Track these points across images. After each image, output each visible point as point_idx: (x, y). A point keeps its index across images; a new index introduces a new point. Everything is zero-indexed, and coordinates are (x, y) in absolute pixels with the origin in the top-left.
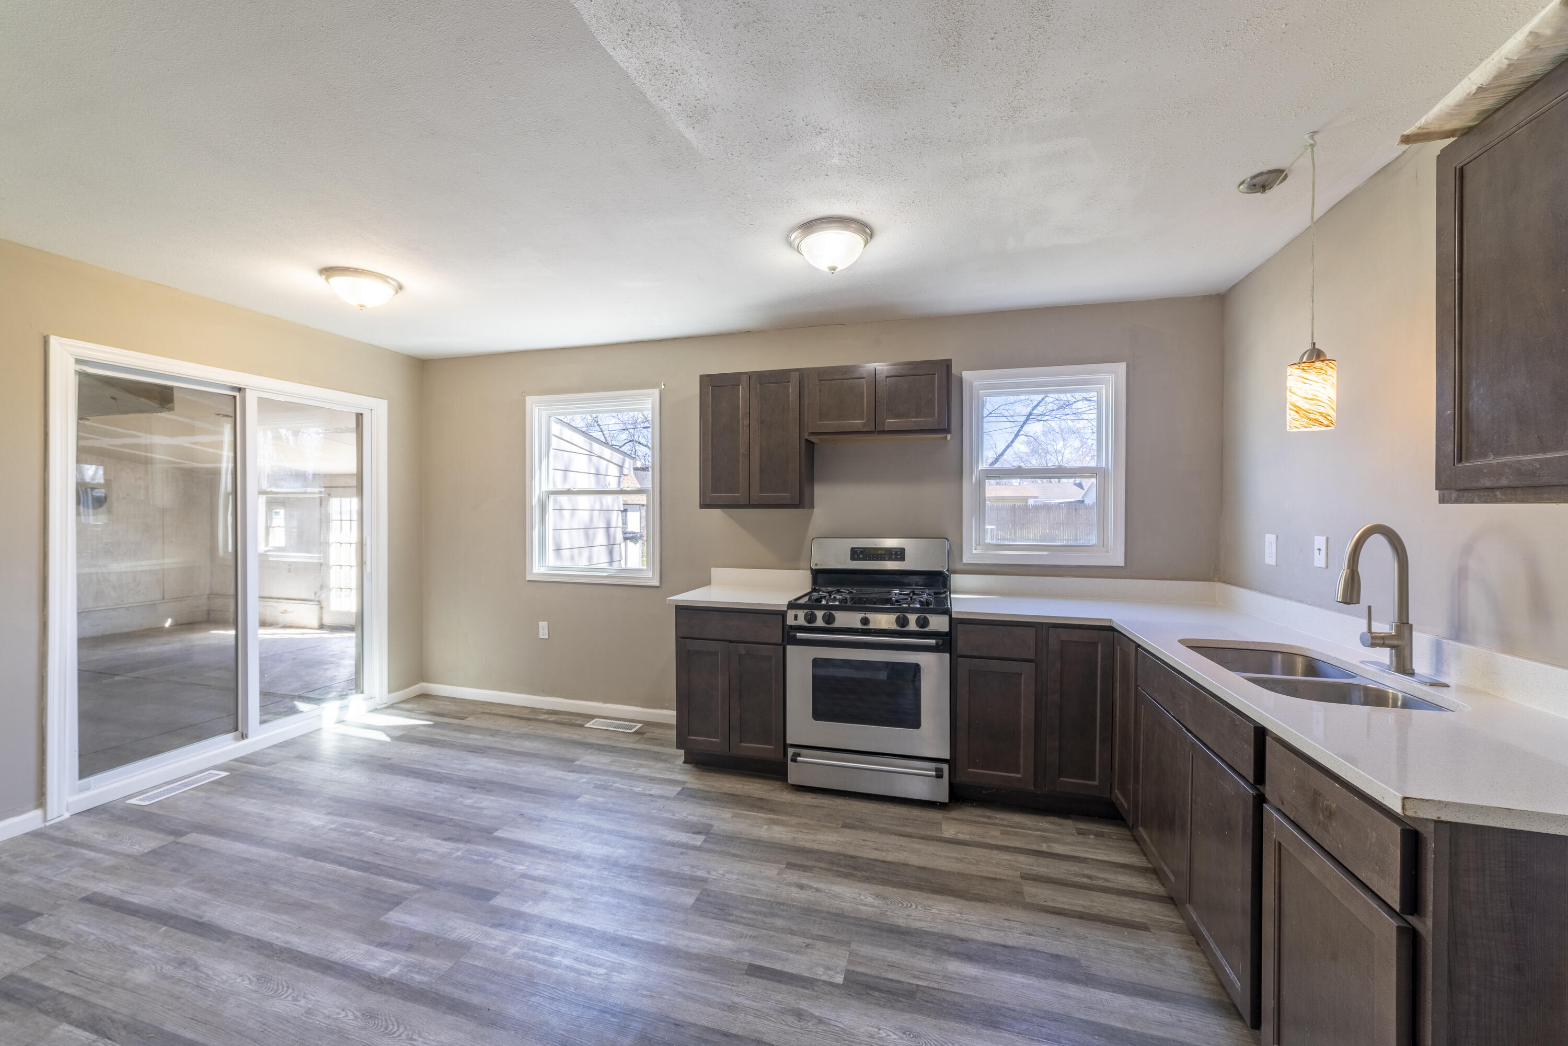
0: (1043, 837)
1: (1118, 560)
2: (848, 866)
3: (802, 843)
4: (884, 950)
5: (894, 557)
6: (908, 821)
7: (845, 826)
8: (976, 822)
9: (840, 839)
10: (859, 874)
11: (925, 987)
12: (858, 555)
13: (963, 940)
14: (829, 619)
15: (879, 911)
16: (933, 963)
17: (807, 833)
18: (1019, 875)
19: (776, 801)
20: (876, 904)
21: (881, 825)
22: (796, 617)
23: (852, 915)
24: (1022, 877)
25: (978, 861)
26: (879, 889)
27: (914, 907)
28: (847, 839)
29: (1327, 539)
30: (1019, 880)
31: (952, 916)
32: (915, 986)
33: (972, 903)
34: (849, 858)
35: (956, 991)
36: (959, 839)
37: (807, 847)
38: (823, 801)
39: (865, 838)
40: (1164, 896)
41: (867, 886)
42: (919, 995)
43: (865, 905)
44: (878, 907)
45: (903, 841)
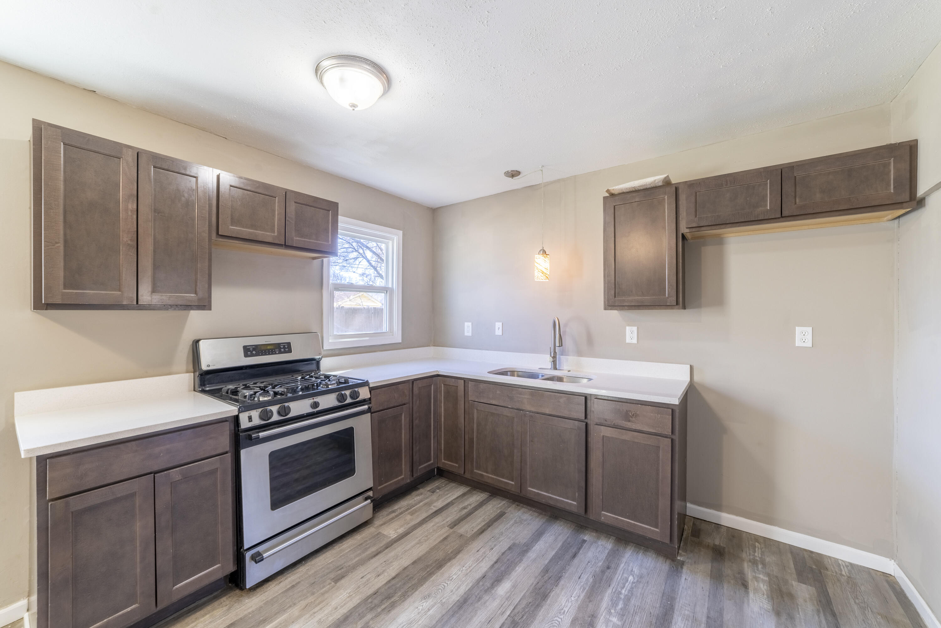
0: (426, 504)
1: (398, 338)
2: (382, 600)
3: (331, 619)
4: (475, 619)
5: (282, 350)
6: (364, 545)
7: (337, 580)
8: (393, 518)
9: (349, 591)
10: (395, 598)
11: (511, 612)
12: (251, 352)
13: (484, 577)
14: (284, 411)
15: (439, 605)
16: (495, 599)
17: (321, 609)
18: (448, 528)
19: (250, 613)
20: (432, 603)
21: (355, 561)
22: (250, 419)
23: (434, 622)
24: (451, 528)
25: (427, 536)
26: (417, 594)
27: (446, 585)
28: (352, 586)
29: (502, 323)
30: (451, 530)
31: (463, 571)
32: (509, 618)
33: (458, 557)
34: (375, 595)
35: (519, 600)
36: (402, 534)
37: (339, 617)
38: (289, 579)
39: (361, 575)
40: (488, 498)
41: (410, 600)
42: (516, 619)
43: (429, 610)
44: (435, 604)
45: (381, 558)
